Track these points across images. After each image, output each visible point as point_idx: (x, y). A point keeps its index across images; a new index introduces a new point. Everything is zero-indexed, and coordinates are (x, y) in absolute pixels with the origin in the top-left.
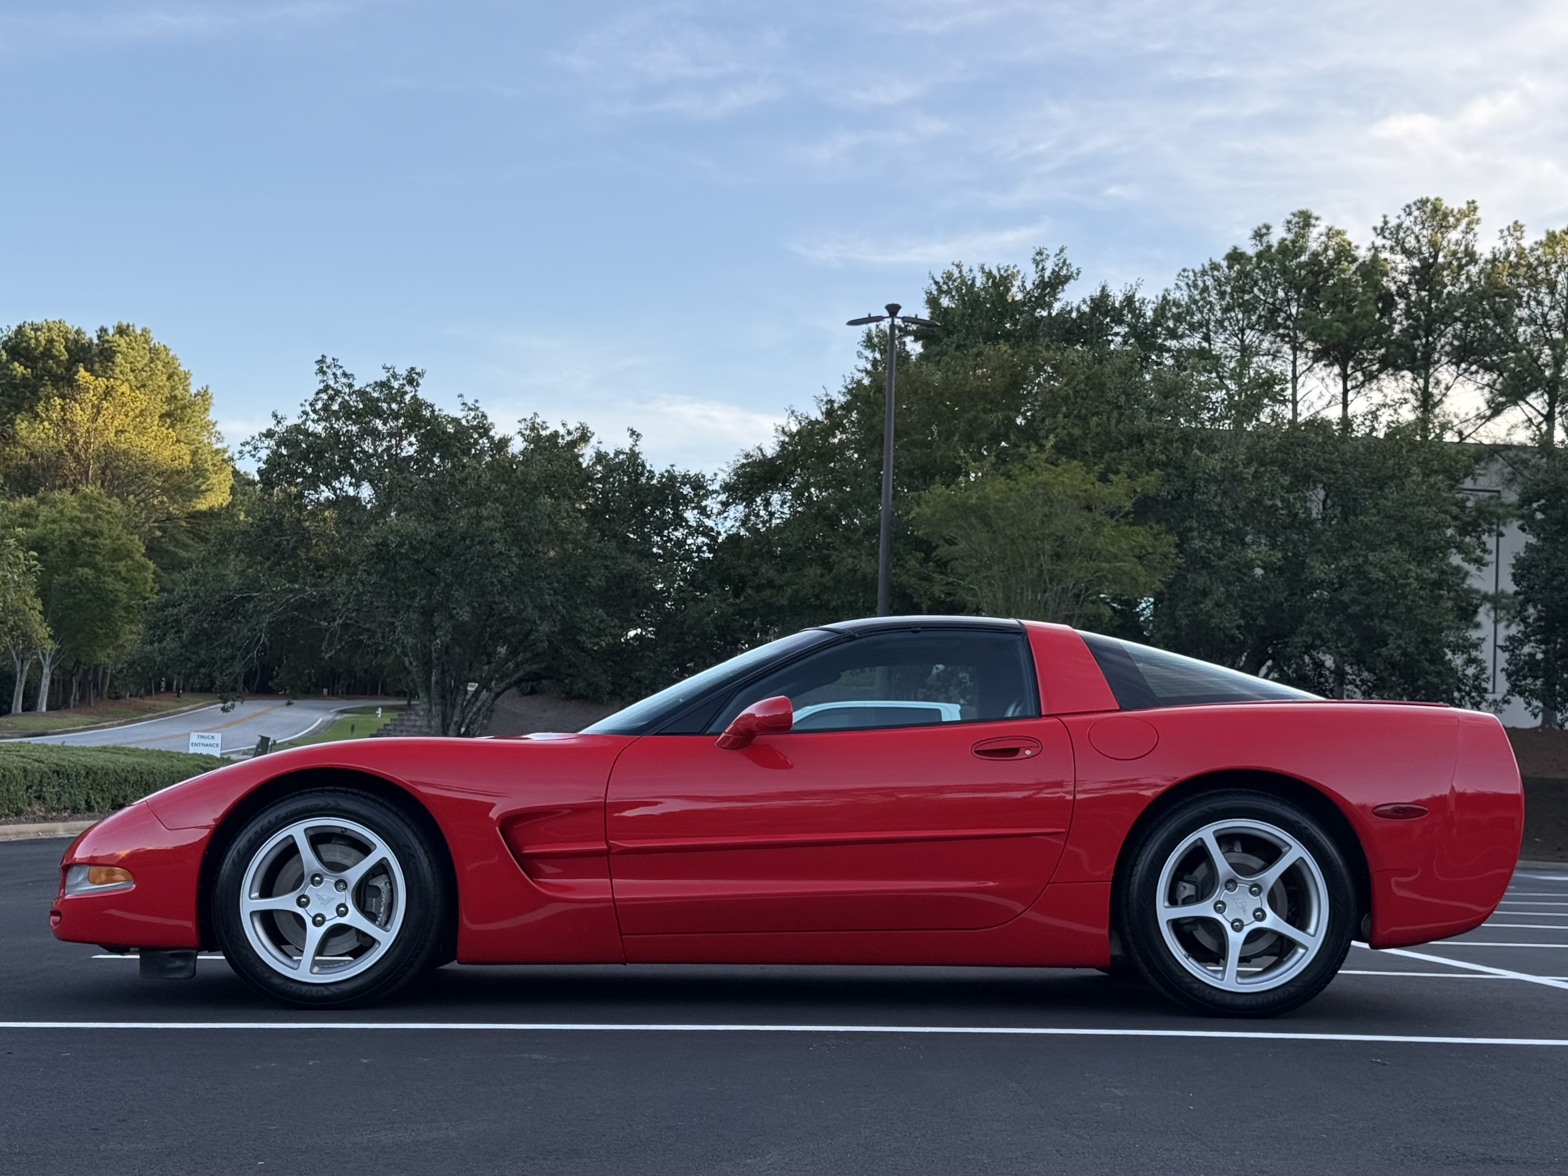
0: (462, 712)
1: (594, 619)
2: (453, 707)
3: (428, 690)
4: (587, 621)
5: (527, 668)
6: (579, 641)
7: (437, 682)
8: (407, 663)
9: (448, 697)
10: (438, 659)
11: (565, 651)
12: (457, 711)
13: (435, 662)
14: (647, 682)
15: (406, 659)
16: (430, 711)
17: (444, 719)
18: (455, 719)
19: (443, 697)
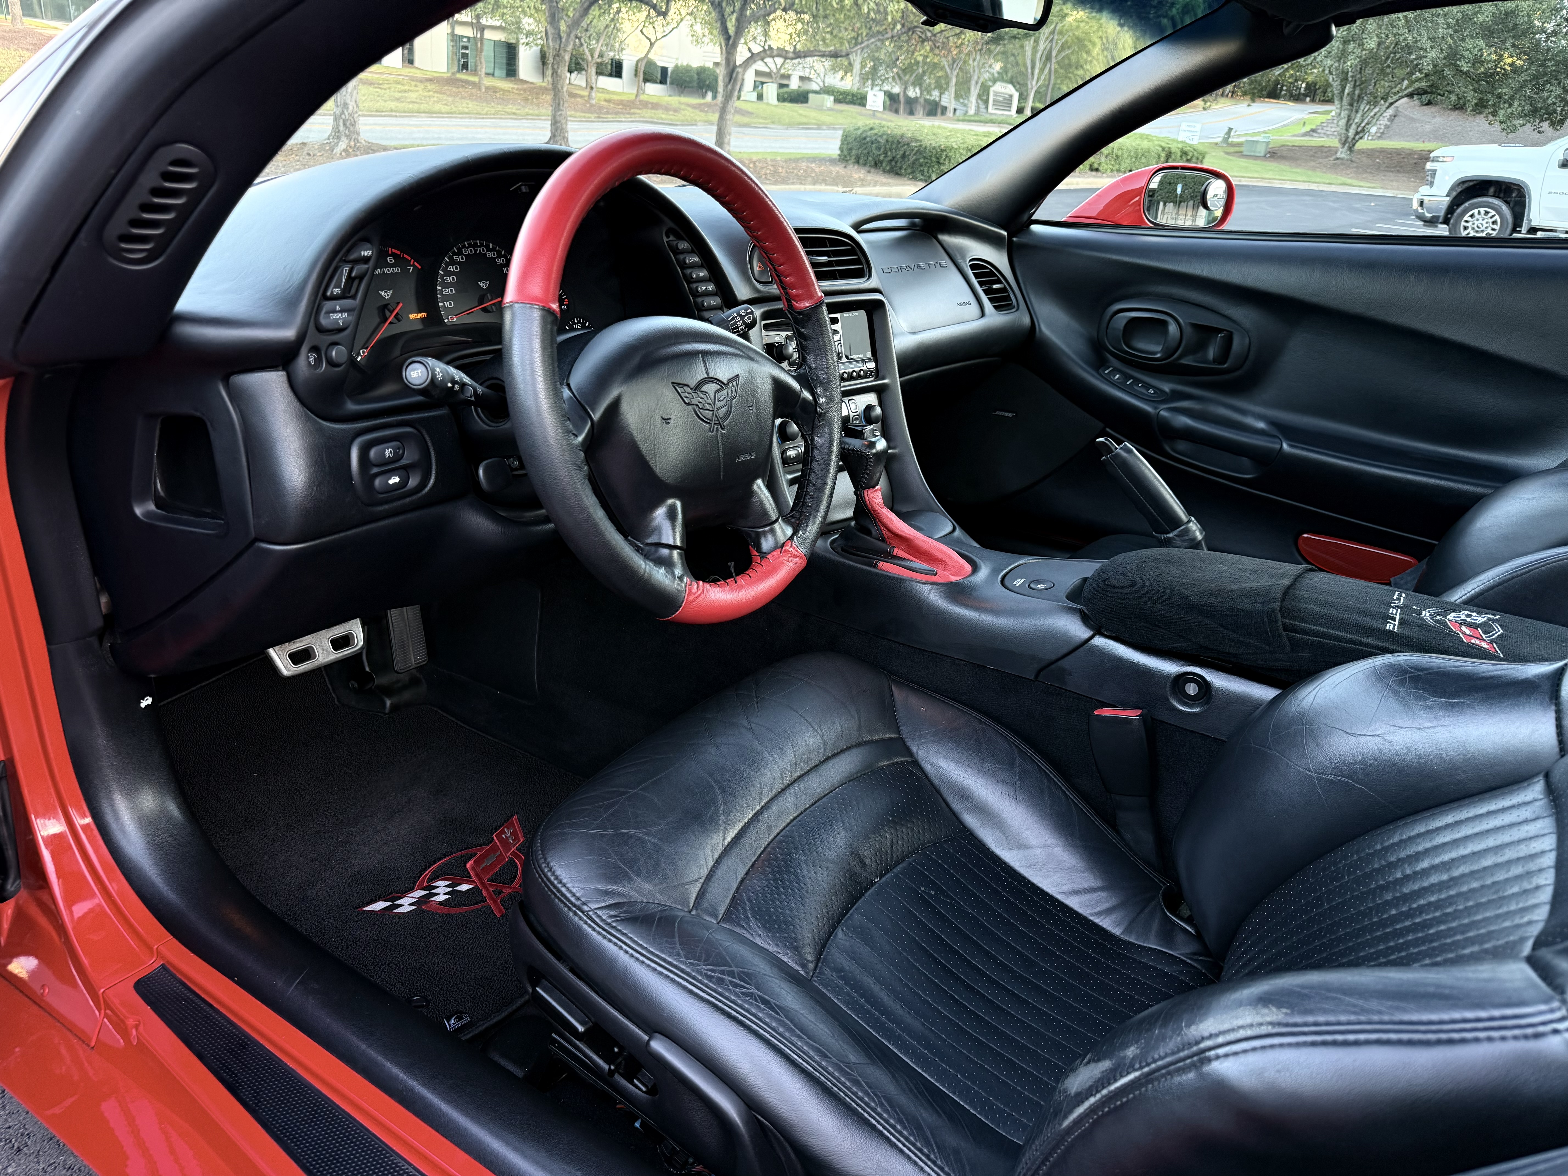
0: (1362, 116)
1: (1475, 48)
2: (1357, 112)
3: (1341, 99)
4: (1468, 50)
5: (1417, 85)
6: (1459, 66)
7: (1348, 94)
8: (1331, 80)
9: (1355, 104)
10: (1352, 77)
11: (1447, 72)
12: (1359, 115)
13: (1350, 79)
14: (1506, 97)
15: (1331, 77)
16: (1340, 114)
17: (1349, 120)
18: (1356, 120)
19: (1351, 105)
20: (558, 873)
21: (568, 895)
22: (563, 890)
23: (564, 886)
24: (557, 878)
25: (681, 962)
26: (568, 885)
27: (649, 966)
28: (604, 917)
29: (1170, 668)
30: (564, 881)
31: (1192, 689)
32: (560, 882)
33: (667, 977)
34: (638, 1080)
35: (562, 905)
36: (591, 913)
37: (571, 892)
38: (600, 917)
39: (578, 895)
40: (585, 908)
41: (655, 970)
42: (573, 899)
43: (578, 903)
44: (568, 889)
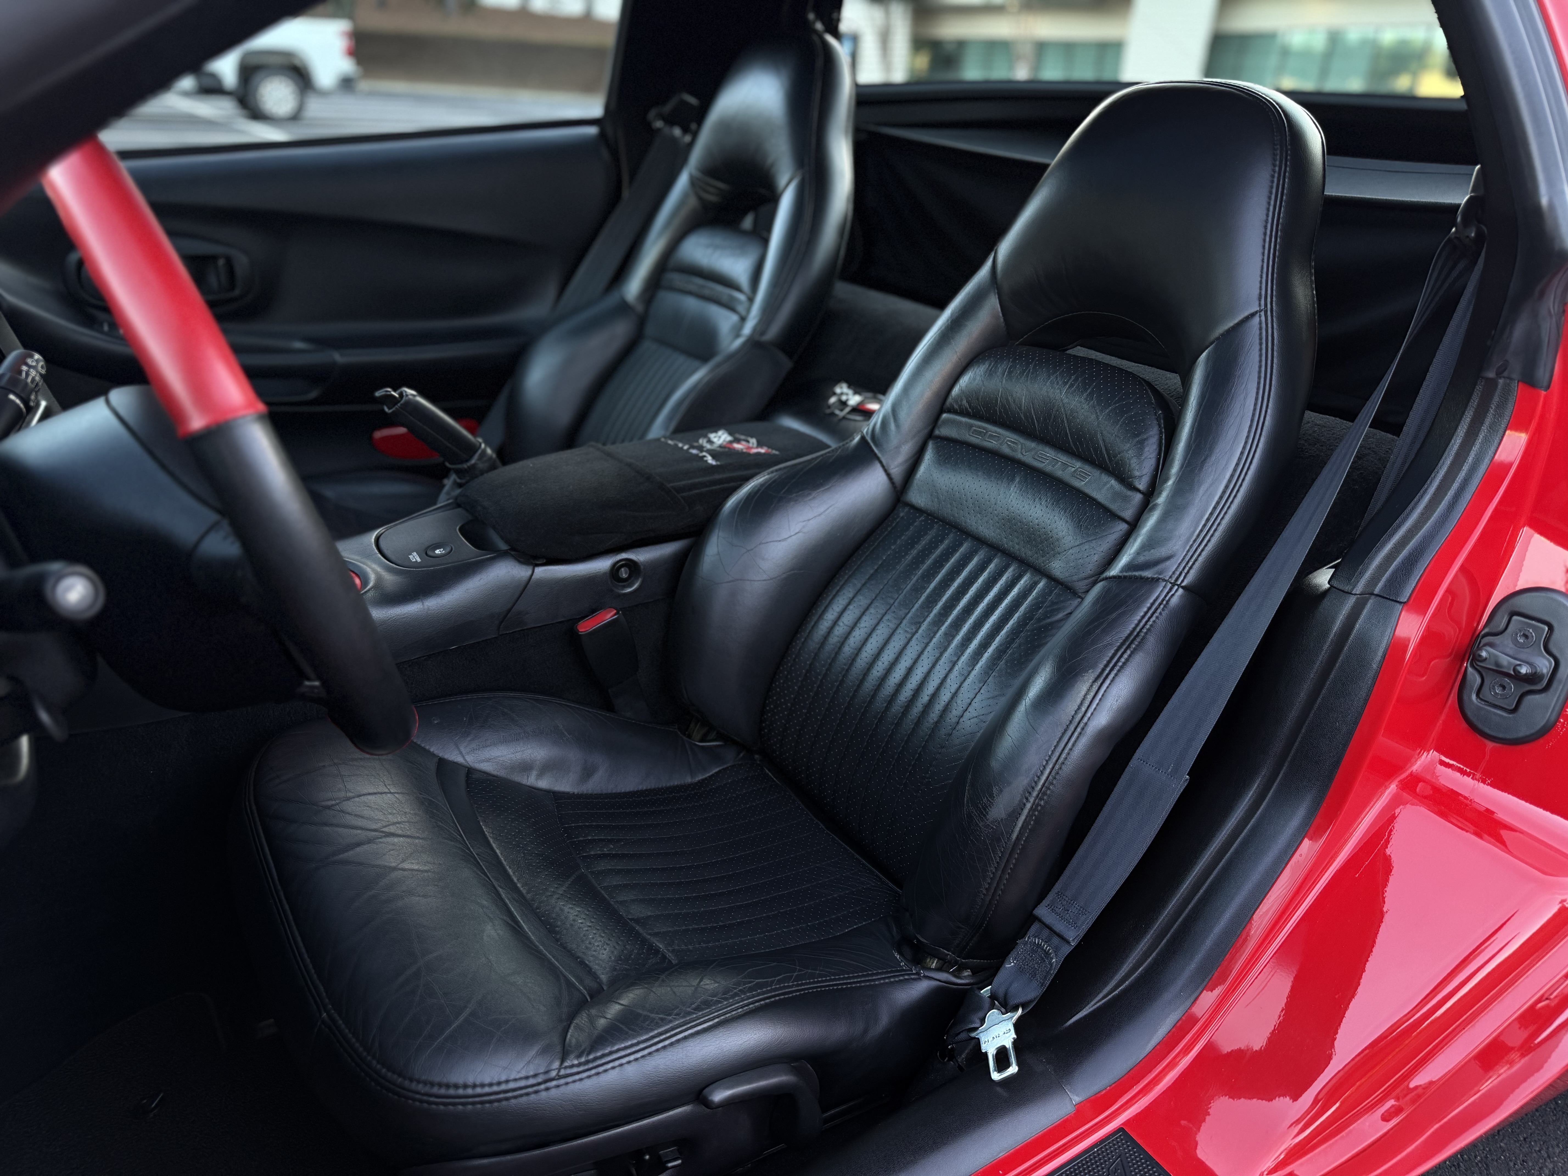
20: (487, 1080)
21: (523, 1083)
22: (512, 1085)
23: (507, 1081)
24: (491, 1085)
25: (671, 1021)
26: (512, 1077)
27: (657, 1050)
28: (576, 1062)
29: (602, 565)
30: (503, 1078)
31: (624, 573)
32: (499, 1083)
33: (678, 1041)
34: (670, 1161)
35: (524, 1099)
36: (563, 1072)
37: (521, 1079)
38: (572, 1066)
39: (531, 1073)
40: (553, 1074)
41: (664, 1047)
42: (532, 1081)
43: (540, 1079)
44: (515, 1080)
